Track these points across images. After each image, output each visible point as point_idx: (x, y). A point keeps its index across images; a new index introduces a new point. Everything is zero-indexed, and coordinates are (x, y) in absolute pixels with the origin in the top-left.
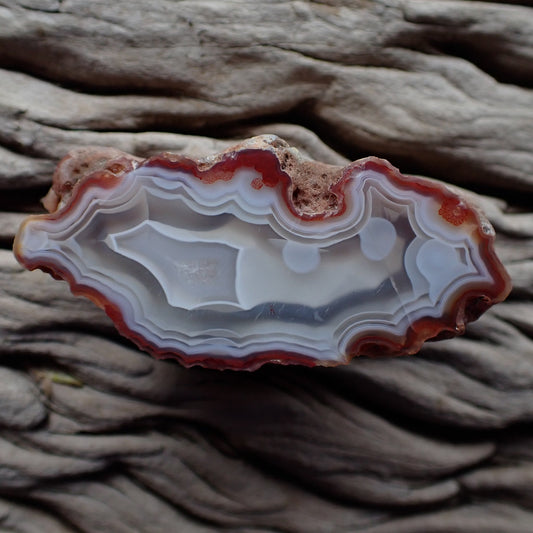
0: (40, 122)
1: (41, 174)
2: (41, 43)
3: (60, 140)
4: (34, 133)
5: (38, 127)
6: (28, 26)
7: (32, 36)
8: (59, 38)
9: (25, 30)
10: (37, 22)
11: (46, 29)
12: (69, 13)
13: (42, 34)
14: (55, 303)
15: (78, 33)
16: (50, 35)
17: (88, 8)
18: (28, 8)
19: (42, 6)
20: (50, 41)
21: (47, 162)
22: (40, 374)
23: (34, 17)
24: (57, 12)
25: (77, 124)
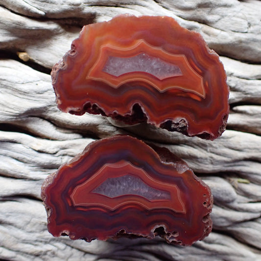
0: (238, 77)
1: (237, 98)
2: (240, 45)
3: (246, 84)
4: (237, 82)
5: (238, 79)
6: (235, 39)
7: (236, 43)
8: (247, 43)
9: (234, 40)
10: (239, 37)
11: (243, 40)
12: (252, 33)
13: (241, 42)
14: (245, 150)
15: (255, 41)
16: (244, 42)
17: (259, 30)
18: (234, 31)
19: (240, 30)
20: (243, 44)
21: (239, 93)
22: (232, 179)
23: (237, 35)
24: (246, 32)
25: (252, 77)
